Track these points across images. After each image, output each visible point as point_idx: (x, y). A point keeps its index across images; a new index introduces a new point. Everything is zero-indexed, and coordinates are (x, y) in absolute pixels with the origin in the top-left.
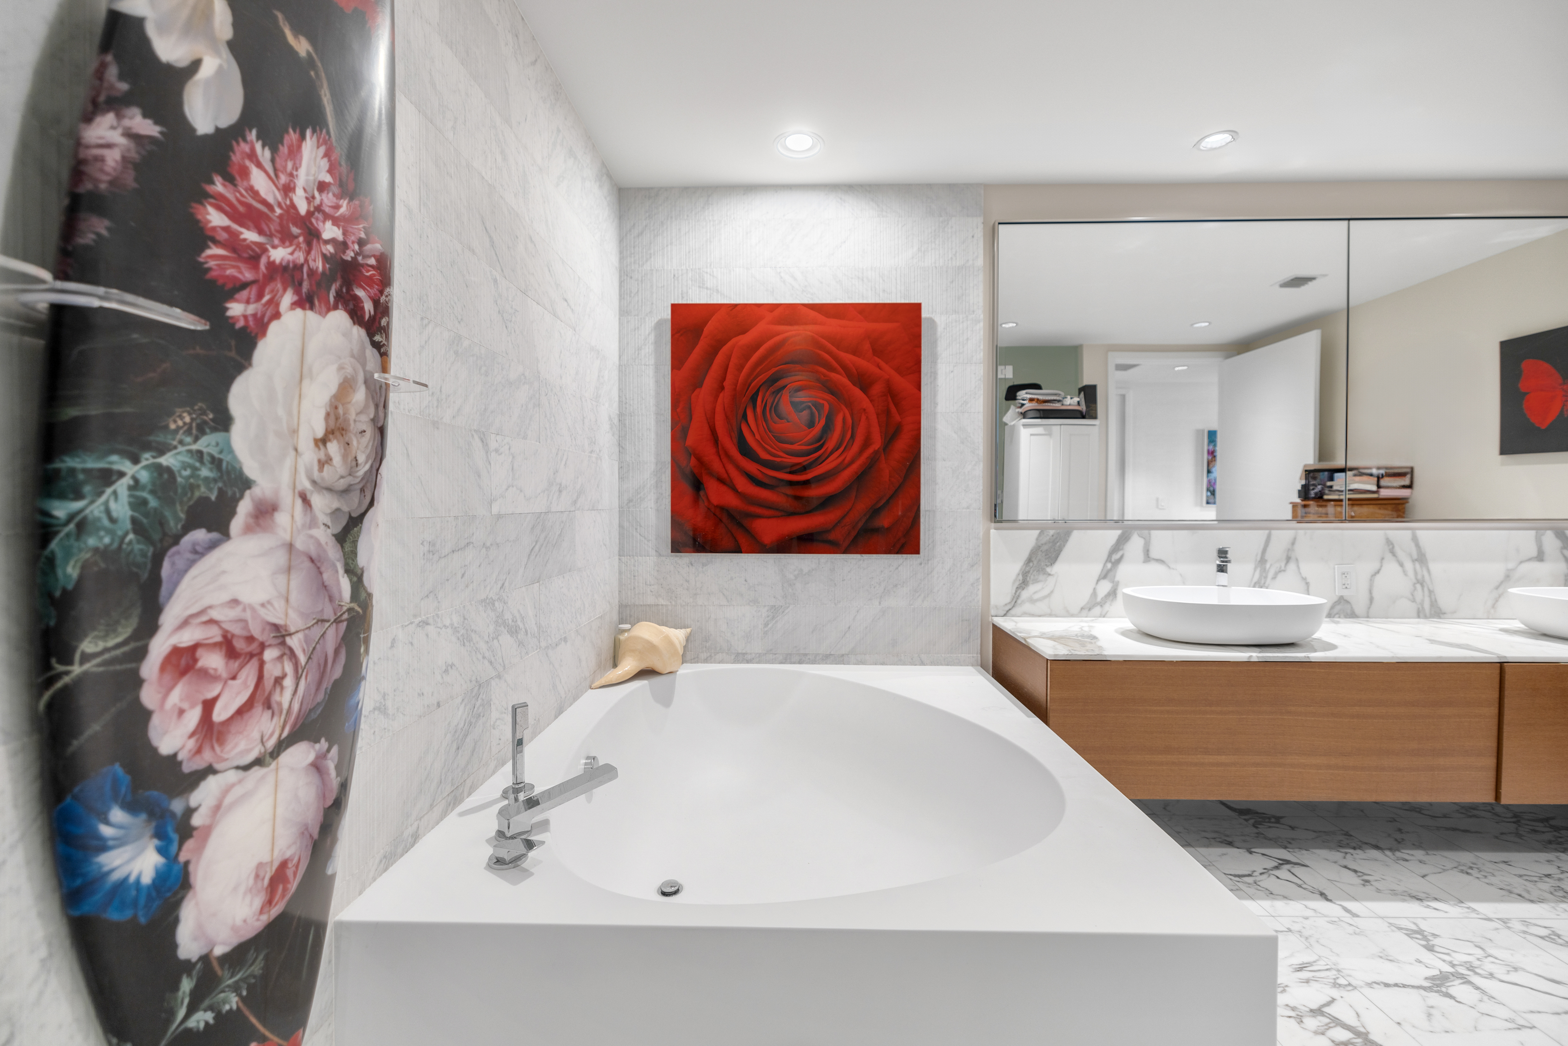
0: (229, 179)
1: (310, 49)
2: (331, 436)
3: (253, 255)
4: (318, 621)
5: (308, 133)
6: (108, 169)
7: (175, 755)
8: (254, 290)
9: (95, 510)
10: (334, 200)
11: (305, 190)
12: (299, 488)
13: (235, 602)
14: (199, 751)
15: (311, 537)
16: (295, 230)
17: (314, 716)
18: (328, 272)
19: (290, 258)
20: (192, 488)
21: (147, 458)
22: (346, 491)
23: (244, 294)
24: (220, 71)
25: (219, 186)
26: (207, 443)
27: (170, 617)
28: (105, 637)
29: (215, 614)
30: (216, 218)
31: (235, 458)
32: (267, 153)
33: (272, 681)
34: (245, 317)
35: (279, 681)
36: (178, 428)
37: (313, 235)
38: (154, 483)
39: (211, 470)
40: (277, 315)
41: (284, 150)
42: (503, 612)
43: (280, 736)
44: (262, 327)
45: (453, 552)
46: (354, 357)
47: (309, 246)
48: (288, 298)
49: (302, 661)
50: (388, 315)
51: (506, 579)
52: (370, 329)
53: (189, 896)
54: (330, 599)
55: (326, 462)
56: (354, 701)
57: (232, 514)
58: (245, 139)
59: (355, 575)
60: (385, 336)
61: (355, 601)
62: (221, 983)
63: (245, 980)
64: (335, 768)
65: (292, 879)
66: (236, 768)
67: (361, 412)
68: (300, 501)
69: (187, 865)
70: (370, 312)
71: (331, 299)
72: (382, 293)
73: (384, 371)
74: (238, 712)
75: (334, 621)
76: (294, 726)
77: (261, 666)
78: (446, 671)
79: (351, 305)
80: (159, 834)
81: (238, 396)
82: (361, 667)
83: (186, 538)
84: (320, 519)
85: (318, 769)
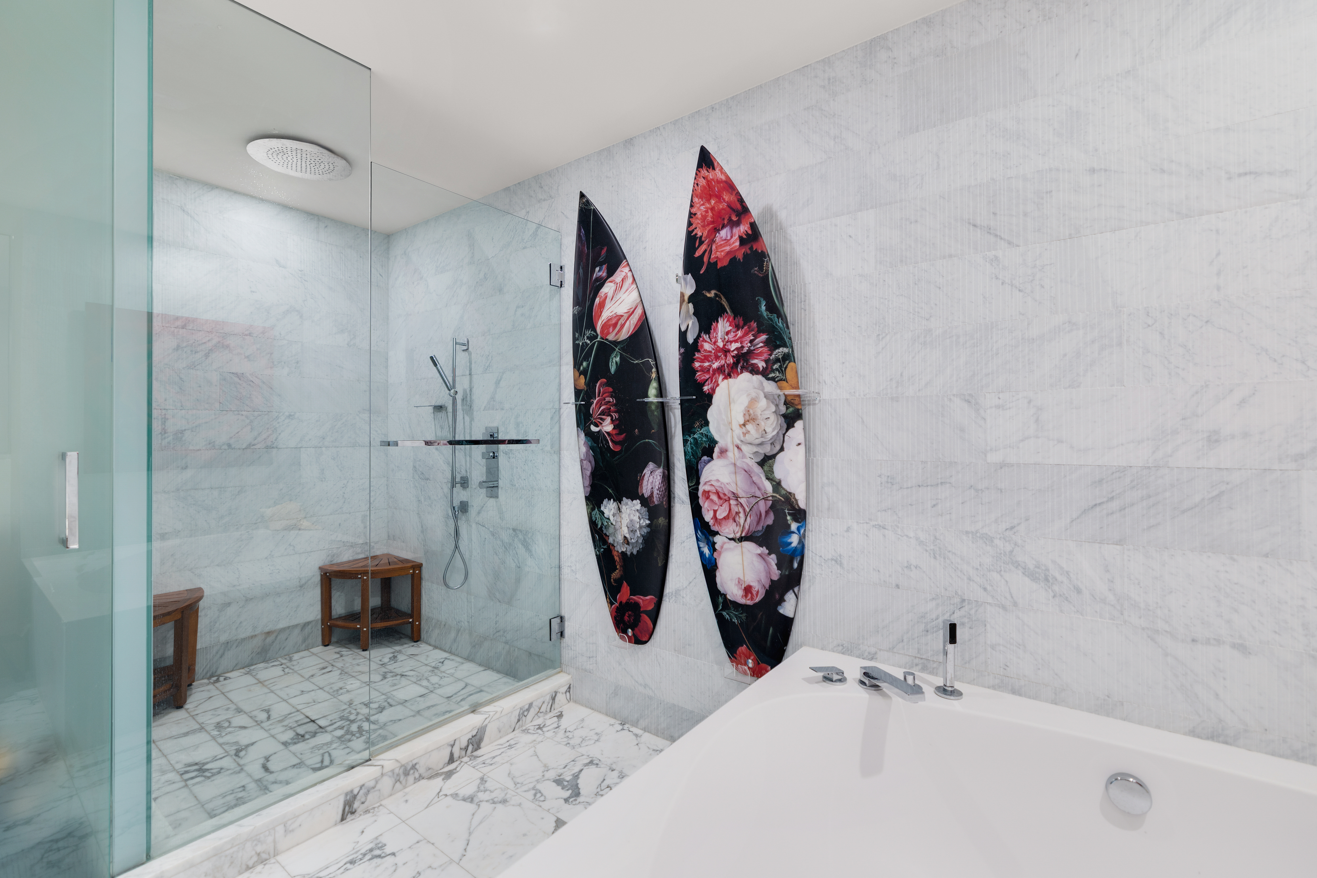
0: (699, 351)
1: (715, 292)
2: (747, 423)
3: (708, 370)
4: (753, 496)
5: (719, 319)
6: (680, 365)
7: (709, 523)
8: (710, 380)
10: (734, 334)
11: (721, 339)
12: (735, 443)
13: (718, 481)
15: (744, 462)
16: (720, 354)
17: (756, 534)
18: (735, 361)
19: (719, 364)
20: (702, 444)
21: (694, 436)
22: (761, 444)
23: (707, 383)
24: (693, 323)
25: (697, 355)
26: (703, 430)
27: (702, 480)
28: (691, 483)
29: (713, 483)
30: (697, 365)
31: (711, 434)
32: (708, 336)
33: (735, 513)
34: (708, 390)
35: (738, 513)
36: (699, 426)
37: (726, 351)
39: (706, 438)
40: (718, 385)
41: (712, 331)
42: (1011, 552)
43: (741, 534)
44: (713, 390)
45: (919, 486)
46: (756, 388)
47: (726, 356)
48: (721, 377)
49: (748, 510)
50: (780, 362)
51: (1019, 524)
52: (765, 373)
53: (718, 570)
54: (759, 489)
55: (747, 433)
56: (785, 540)
57: (713, 452)
58: (701, 337)
59: (775, 481)
60: (779, 372)
61: (777, 494)
62: (730, 609)
63: (739, 617)
64: (776, 564)
65: (755, 596)
66: (726, 537)
67: (764, 410)
68: (736, 448)
69: (716, 559)
70: (763, 366)
71: (739, 370)
72: (771, 355)
73: (780, 388)
74: (724, 518)
75: (763, 499)
76: (747, 534)
77: (730, 505)
78: (909, 567)
79: (750, 368)
80: (708, 544)
81: (712, 414)
82: (789, 526)
83: (702, 458)
84: (748, 455)
85: (764, 559)
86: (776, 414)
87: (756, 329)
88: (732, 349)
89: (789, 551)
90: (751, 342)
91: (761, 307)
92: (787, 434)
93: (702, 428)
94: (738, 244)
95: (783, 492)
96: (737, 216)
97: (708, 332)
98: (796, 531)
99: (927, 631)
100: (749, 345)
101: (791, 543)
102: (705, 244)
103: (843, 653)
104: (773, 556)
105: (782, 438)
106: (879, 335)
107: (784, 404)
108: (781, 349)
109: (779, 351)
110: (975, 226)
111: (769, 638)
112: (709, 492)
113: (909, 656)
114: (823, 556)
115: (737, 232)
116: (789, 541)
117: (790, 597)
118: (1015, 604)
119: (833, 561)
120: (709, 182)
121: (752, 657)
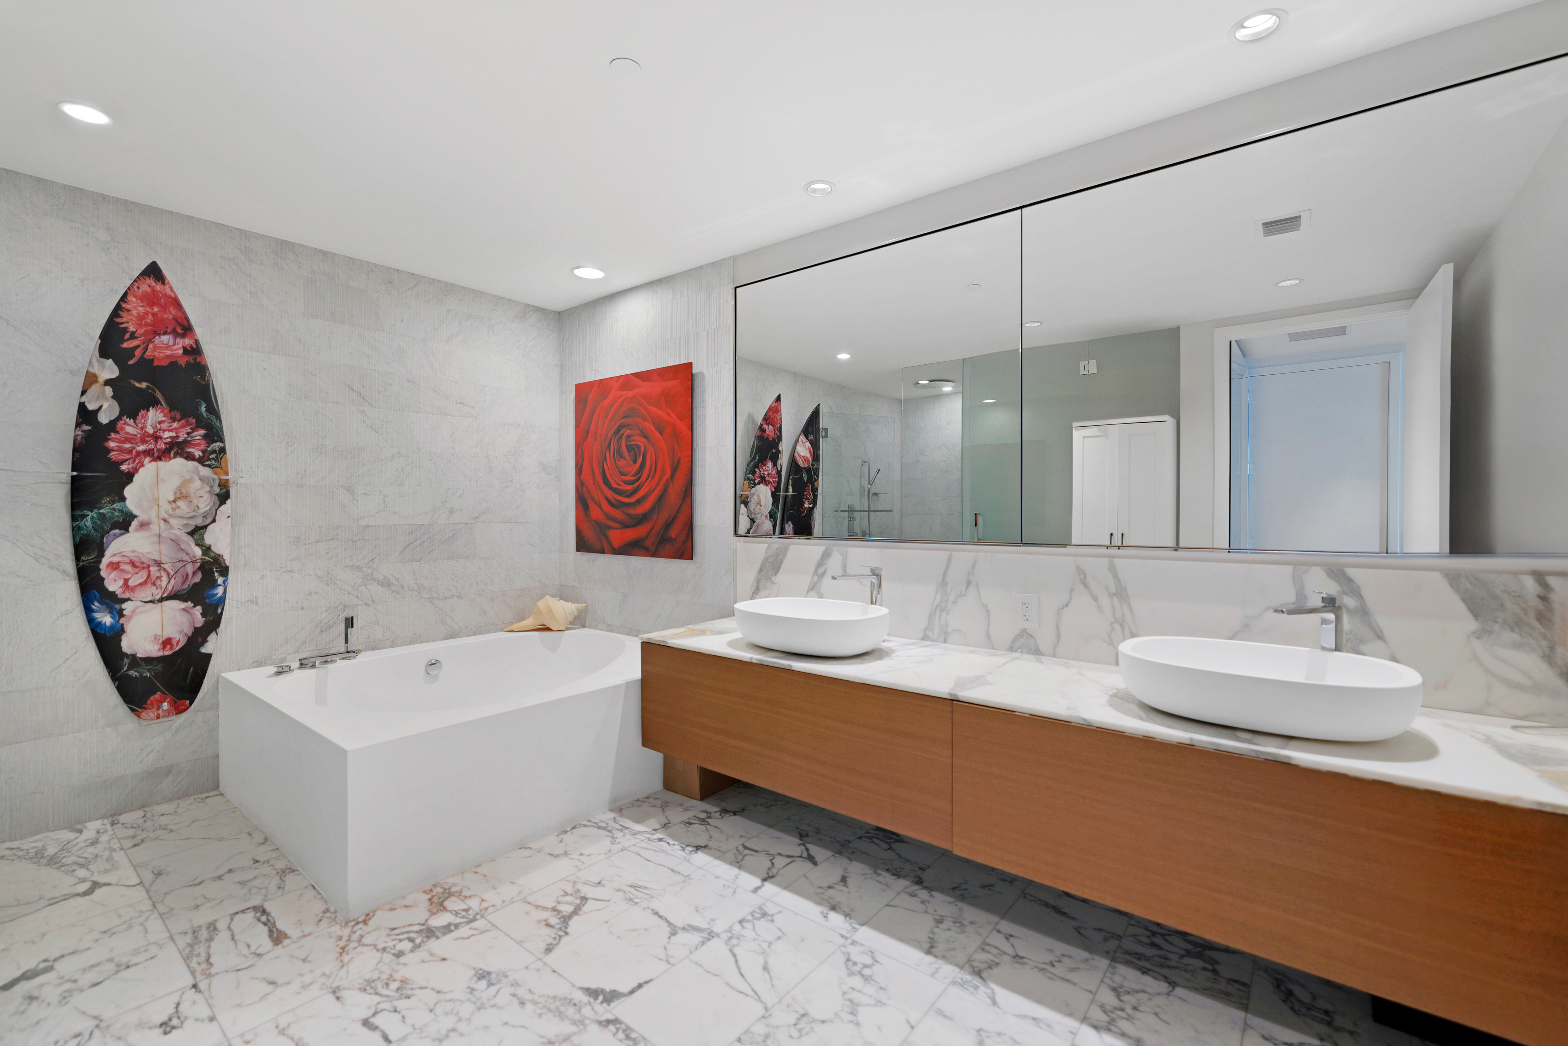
0: (117, 432)
1: (148, 384)
2: (178, 500)
3: (130, 451)
4: (179, 561)
5: (151, 409)
6: (78, 441)
7: (115, 592)
8: (131, 461)
9: (82, 524)
10: (169, 424)
11: (151, 426)
12: (161, 517)
13: (134, 551)
14: (124, 592)
15: (171, 533)
16: (148, 439)
17: (181, 593)
18: (168, 447)
19: (147, 448)
20: (112, 518)
21: (95, 511)
22: (193, 517)
23: (127, 462)
24: (110, 405)
25: (113, 435)
26: (117, 506)
27: (108, 553)
28: (88, 557)
29: (126, 554)
30: (112, 444)
31: (129, 509)
32: (132, 420)
33: (155, 577)
35: (159, 578)
36: (105, 503)
37: (156, 438)
38: (98, 517)
39: (119, 513)
40: (143, 466)
41: (139, 417)
42: (371, 573)
43: (162, 596)
44: (136, 470)
45: (317, 542)
46: (190, 472)
47: (156, 442)
48: (147, 459)
49: (172, 573)
50: (216, 453)
51: (375, 558)
52: (201, 461)
53: (125, 634)
54: (187, 554)
55: (177, 508)
56: (211, 592)
57: (130, 525)
58: (121, 420)
59: (205, 547)
60: (215, 461)
61: (206, 556)
62: (142, 666)
63: (153, 670)
64: (201, 614)
65: (175, 645)
66: (141, 601)
67: (198, 490)
68: (163, 521)
69: (122, 625)
70: (199, 455)
71: (172, 455)
72: (208, 447)
73: (216, 473)
74: (141, 584)
75: (191, 562)
76: (170, 594)
77: (149, 572)
78: (310, 594)
79: (185, 455)
80: (111, 612)
81: (128, 491)
82: (216, 581)
83: (112, 532)
84: (176, 527)
85: (188, 612)
86: (210, 493)
87: (195, 425)
88: (165, 437)
89: (215, 600)
90: (188, 433)
91: (201, 408)
92: (219, 509)
93: (115, 503)
94: (181, 352)
95: (212, 555)
96: (182, 329)
97: (133, 416)
98: (222, 584)
99: (323, 631)
100: (186, 436)
101: (217, 594)
102: (139, 340)
103: (258, 667)
104: (199, 608)
105: (215, 512)
106: (288, 443)
107: (218, 486)
108: (218, 444)
109: (217, 444)
110: (352, 389)
111: (189, 676)
112: (118, 563)
113: (309, 651)
114: (240, 600)
115: (181, 342)
116: (215, 592)
117: (212, 637)
118: (374, 601)
119: (249, 603)
120: (154, 291)
121: (168, 700)
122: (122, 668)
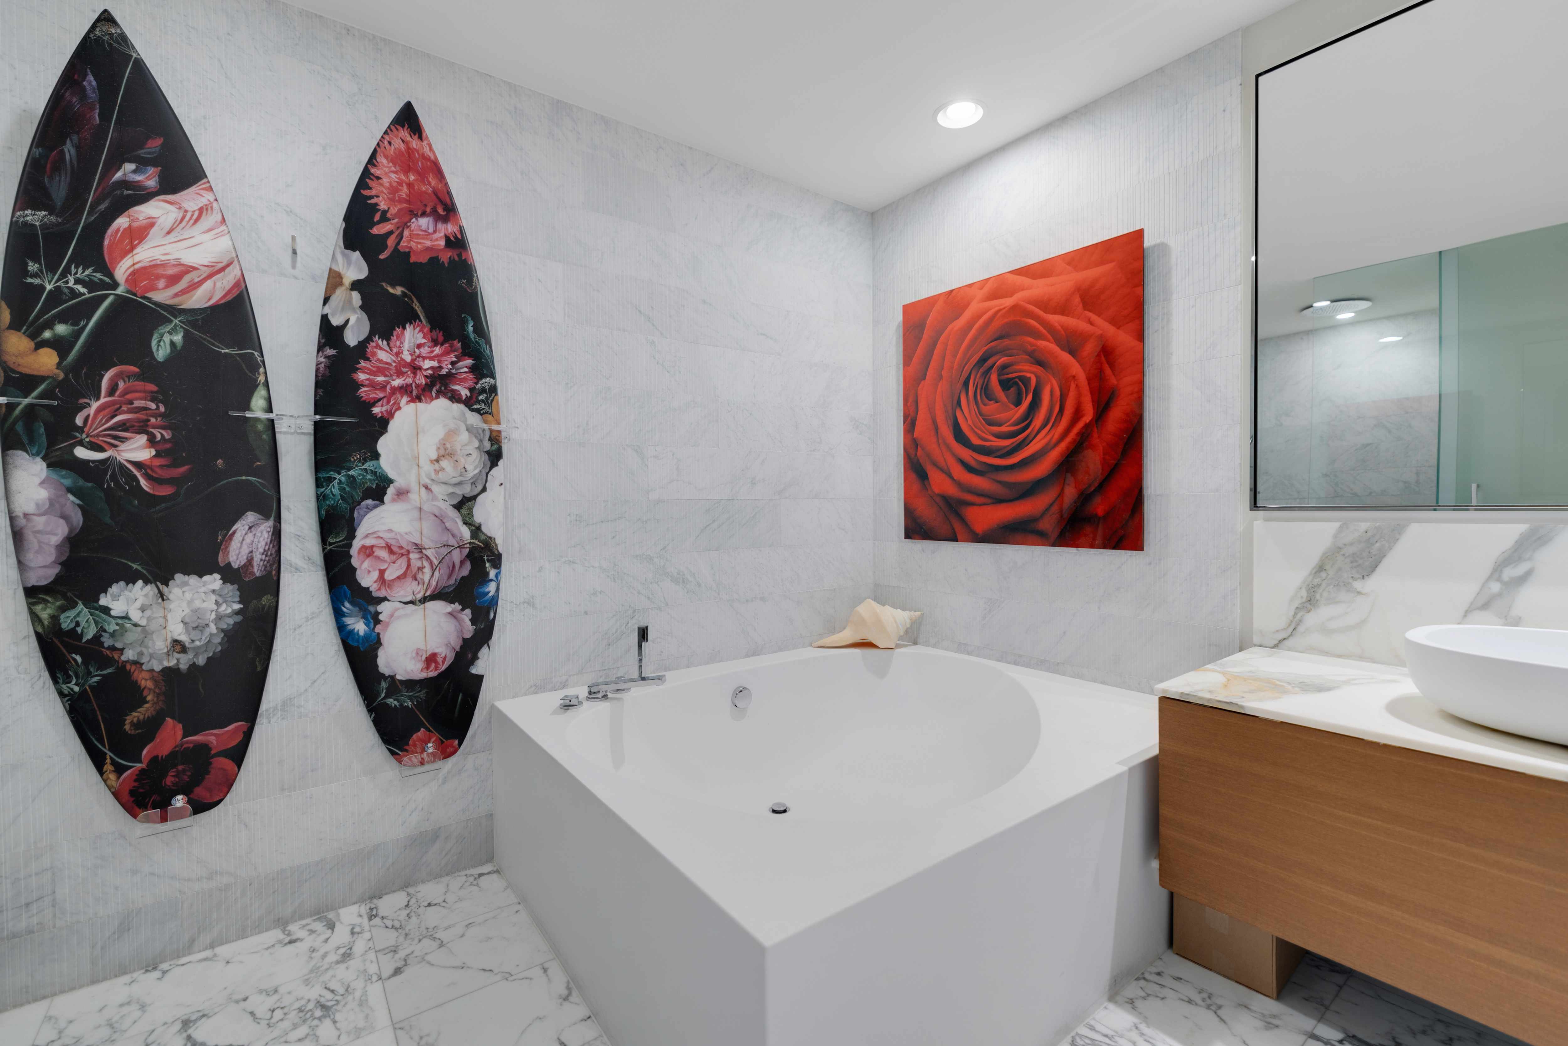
0: (367, 359)
1: (403, 289)
2: (442, 458)
3: (383, 387)
4: (444, 546)
5: (407, 326)
6: (321, 371)
7: (368, 588)
8: (385, 401)
9: (328, 491)
10: (430, 349)
11: (408, 350)
12: (422, 482)
13: (390, 531)
14: (379, 589)
15: (434, 505)
16: (404, 370)
17: (447, 590)
18: (429, 383)
19: (404, 382)
20: (364, 483)
21: (343, 472)
22: (460, 484)
23: (380, 403)
24: (358, 319)
25: (363, 363)
26: (369, 465)
27: (360, 532)
28: (335, 537)
29: (381, 535)
30: (362, 377)
31: (383, 470)
32: (385, 342)
33: (416, 568)
34: (382, 412)
35: (420, 569)
36: (355, 460)
37: (415, 369)
38: (347, 482)
39: (372, 476)
40: (399, 408)
41: (394, 338)
42: (664, 566)
43: (425, 594)
44: (391, 415)
45: (602, 522)
46: (456, 419)
47: (415, 374)
48: (405, 399)
49: (436, 562)
50: (486, 393)
51: (668, 544)
52: (468, 403)
53: (381, 648)
54: (453, 536)
55: (440, 470)
56: (482, 590)
57: (385, 493)
58: (373, 341)
59: (474, 526)
60: (485, 404)
61: (476, 539)
62: (402, 692)
63: (415, 697)
64: (470, 620)
65: (441, 663)
66: (400, 602)
67: (465, 445)
68: (424, 489)
69: (378, 634)
70: (466, 395)
71: (434, 394)
72: (477, 383)
73: (485, 422)
74: (399, 578)
75: (458, 547)
76: (434, 592)
77: (409, 560)
78: (595, 594)
79: (449, 395)
80: (364, 617)
81: (383, 445)
82: (487, 574)
83: (363, 503)
84: (440, 497)
85: (455, 617)
86: (480, 450)
87: (460, 351)
88: (425, 367)
89: (486, 601)
90: (453, 363)
91: (467, 326)
92: (490, 473)
93: (367, 462)
94: (442, 243)
95: (483, 537)
96: (445, 210)
97: (387, 336)
98: (495, 579)
99: (609, 645)
100: (450, 366)
101: (489, 592)
102: (392, 224)
103: (536, 693)
104: (468, 611)
105: (485, 478)
106: (567, 384)
107: (489, 440)
108: (488, 380)
109: (487, 381)
110: (640, 311)
111: (458, 707)
112: (372, 547)
113: (595, 671)
114: (514, 601)
115: (443, 229)
116: (487, 590)
117: (484, 652)
118: (667, 604)
119: (525, 604)
120: (409, 149)
121: (433, 740)
122: (378, 695)
